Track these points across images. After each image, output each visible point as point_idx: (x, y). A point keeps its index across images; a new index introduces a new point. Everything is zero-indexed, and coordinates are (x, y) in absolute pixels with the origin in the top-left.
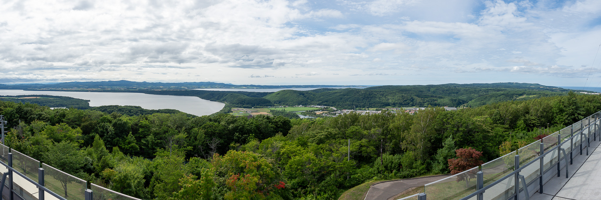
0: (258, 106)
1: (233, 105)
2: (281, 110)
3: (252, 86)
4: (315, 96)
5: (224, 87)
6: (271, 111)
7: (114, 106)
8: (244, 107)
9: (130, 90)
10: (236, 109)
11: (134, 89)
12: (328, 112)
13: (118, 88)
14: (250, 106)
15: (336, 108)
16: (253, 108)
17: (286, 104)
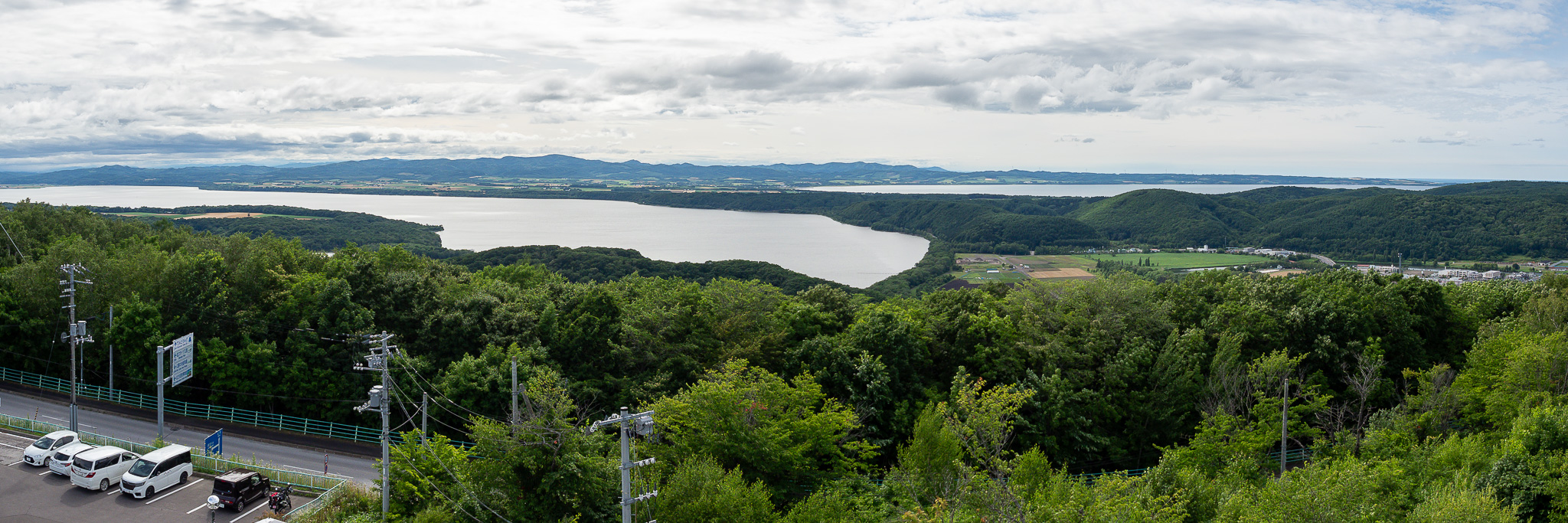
0: (1050, 247)
1: (960, 244)
2: (1136, 262)
3: (1018, 176)
4: (1253, 214)
5: (914, 179)
6: (1099, 265)
8: (1002, 252)
10: (972, 257)
11: (595, 186)
12: (1304, 272)
13: (540, 182)
14: (1021, 247)
16: (1033, 253)
17: (1150, 239)
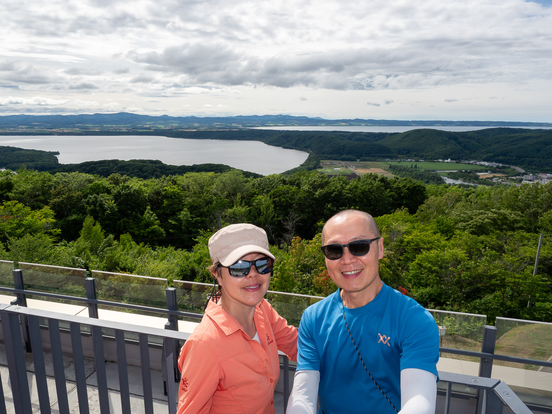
0: (367, 158)
1: (323, 155)
2: (410, 166)
3: (358, 122)
4: (479, 143)
5: (306, 124)
6: (390, 167)
7: (109, 161)
8: (343, 160)
9: (139, 130)
10: (328, 162)
11: (146, 128)
12: (504, 175)
13: (115, 127)
14: (353, 157)
15: (523, 168)
16: (359, 160)
17: (420, 155)
